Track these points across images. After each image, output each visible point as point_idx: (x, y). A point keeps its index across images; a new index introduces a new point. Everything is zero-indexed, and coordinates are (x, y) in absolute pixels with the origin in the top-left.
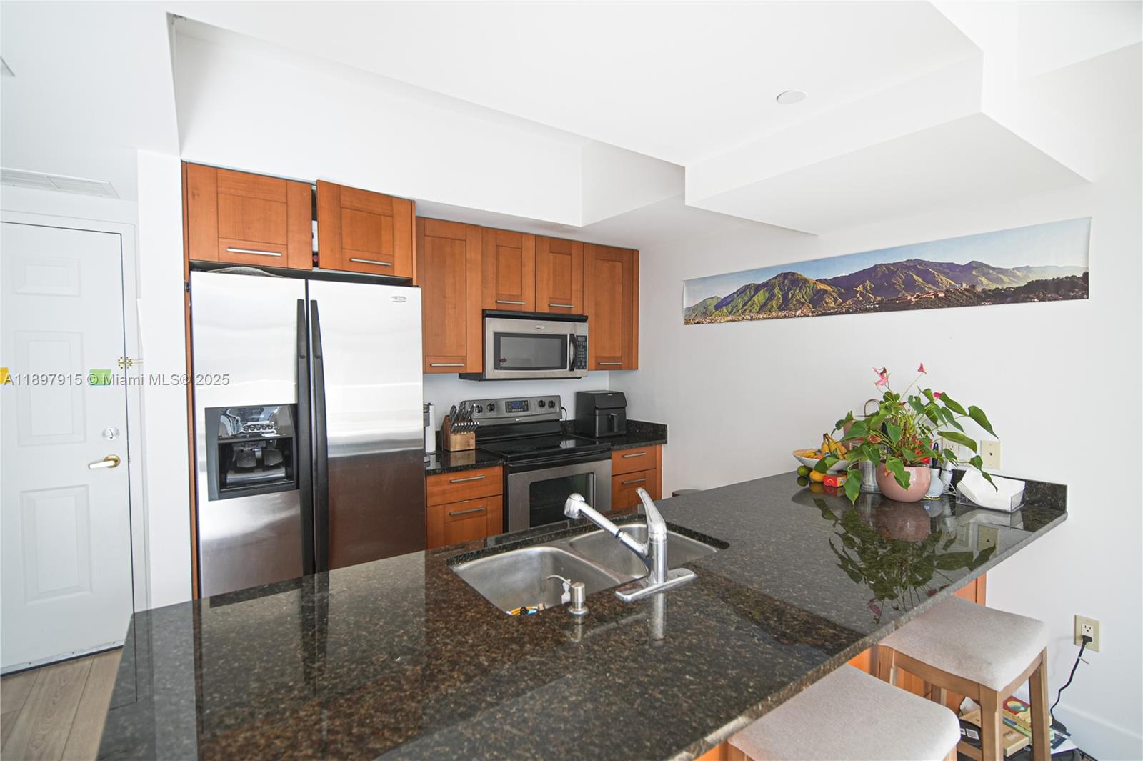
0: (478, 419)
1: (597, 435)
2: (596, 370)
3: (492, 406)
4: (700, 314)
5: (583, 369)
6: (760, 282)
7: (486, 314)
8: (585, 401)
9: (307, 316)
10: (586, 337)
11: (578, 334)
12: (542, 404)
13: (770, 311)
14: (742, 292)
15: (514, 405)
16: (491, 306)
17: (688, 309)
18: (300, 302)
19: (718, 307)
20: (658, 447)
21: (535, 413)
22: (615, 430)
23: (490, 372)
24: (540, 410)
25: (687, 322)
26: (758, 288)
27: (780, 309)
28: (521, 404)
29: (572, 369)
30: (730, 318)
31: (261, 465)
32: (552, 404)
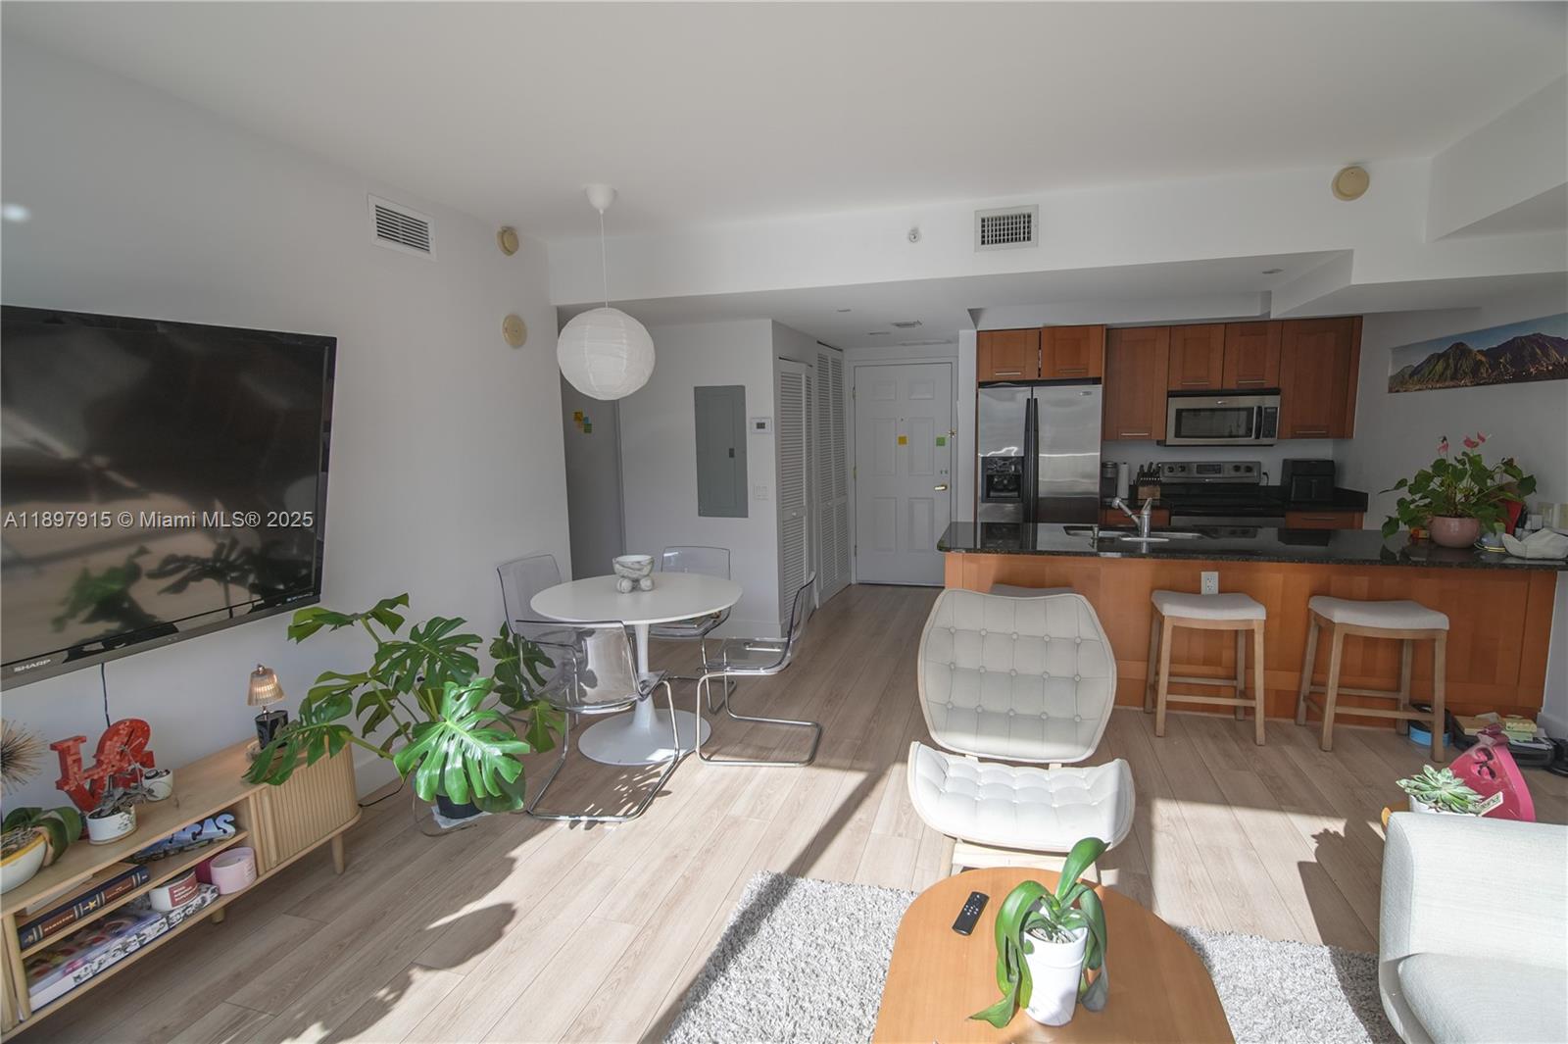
0: (1165, 477)
1: (1292, 499)
2: (1292, 438)
3: (1184, 467)
4: (1399, 384)
5: (1272, 437)
6: (1441, 352)
7: (1172, 394)
8: (1292, 467)
9: (1032, 406)
10: (1277, 408)
11: (1267, 406)
12: (1237, 468)
13: (1445, 380)
14: (1428, 361)
15: (1203, 468)
16: (1176, 387)
17: (1392, 377)
18: (1028, 400)
19: (1411, 376)
20: (1357, 515)
21: (1228, 475)
22: (1313, 496)
23: (1171, 439)
24: (1233, 474)
25: (1390, 391)
26: (1439, 357)
27: (1452, 379)
28: (1216, 468)
29: (1257, 437)
30: (1418, 387)
31: (1005, 489)
32: (1249, 469)
